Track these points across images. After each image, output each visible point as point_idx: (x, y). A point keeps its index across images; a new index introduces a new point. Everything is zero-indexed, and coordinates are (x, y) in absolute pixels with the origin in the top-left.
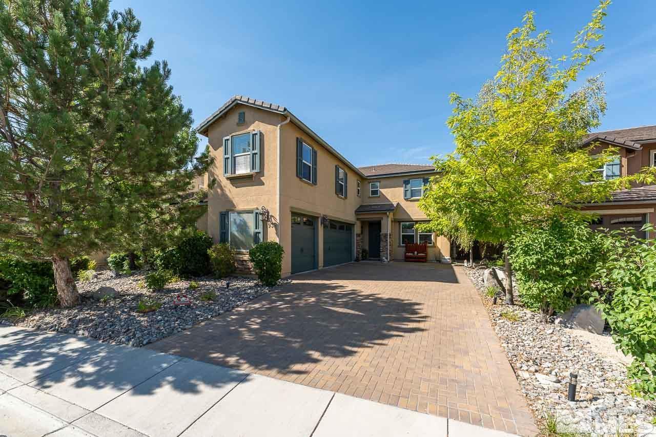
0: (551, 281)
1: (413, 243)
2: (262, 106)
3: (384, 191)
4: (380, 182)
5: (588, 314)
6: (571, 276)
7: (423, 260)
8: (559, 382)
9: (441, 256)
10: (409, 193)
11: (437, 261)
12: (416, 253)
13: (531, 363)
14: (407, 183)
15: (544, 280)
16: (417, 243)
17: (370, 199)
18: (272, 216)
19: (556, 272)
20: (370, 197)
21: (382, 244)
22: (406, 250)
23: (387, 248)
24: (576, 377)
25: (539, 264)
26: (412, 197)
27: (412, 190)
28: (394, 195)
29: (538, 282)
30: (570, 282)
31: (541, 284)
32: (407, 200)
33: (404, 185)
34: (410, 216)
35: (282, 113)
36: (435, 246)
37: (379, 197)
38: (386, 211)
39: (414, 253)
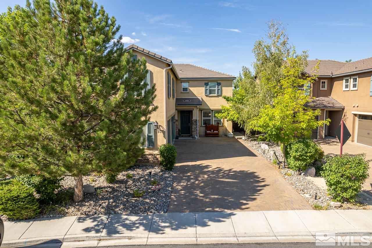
0: (303, 161)
1: (210, 124)
2: (154, 56)
3: (192, 89)
4: (189, 82)
5: (311, 171)
6: (309, 159)
7: (217, 135)
8: (310, 195)
9: (227, 132)
10: (208, 91)
11: (225, 135)
12: (212, 131)
13: (302, 191)
14: (207, 84)
15: (300, 161)
16: (212, 124)
17: (182, 94)
18: (160, 126)
19: (305, 158)
20: (181, 93)
21: (194, 126)
22: (206, 129)
23: (197, 129)
24: (317, 193)
25: (301, 156)
26: (210, 94)
27: (210, 90)
28: (199, 92)
29: (299, 161)
30: (308, 161)
31: (300, 162)
32: (207, 96)
33: (205, 86)
34: (208, 106)
35: (170, 63)
36: (223, 126)
37: (188, 93)
38: (197, 105)
39: (211, 131)
